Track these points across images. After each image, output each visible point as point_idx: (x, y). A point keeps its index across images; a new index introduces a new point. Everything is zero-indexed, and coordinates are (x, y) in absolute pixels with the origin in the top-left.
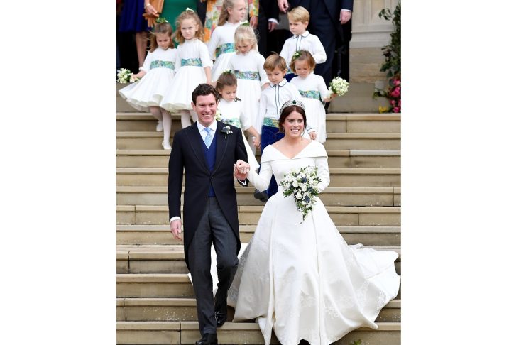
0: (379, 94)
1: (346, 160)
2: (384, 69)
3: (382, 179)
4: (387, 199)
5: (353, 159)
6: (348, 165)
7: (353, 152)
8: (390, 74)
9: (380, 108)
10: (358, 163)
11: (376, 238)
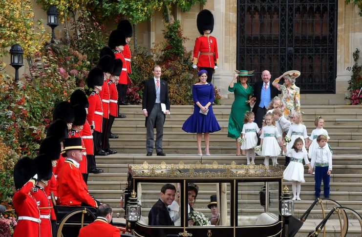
0: (347, 98)
1: (334, 123)
2: (349, 89)
3: (348, 130)
4: (349, 137)
5: (337, 122)
6: (335, 124)
7: (337, 120)
8: (351, 91)
9: (347, 103)
10: (338, 124)
11: (345, 151)
